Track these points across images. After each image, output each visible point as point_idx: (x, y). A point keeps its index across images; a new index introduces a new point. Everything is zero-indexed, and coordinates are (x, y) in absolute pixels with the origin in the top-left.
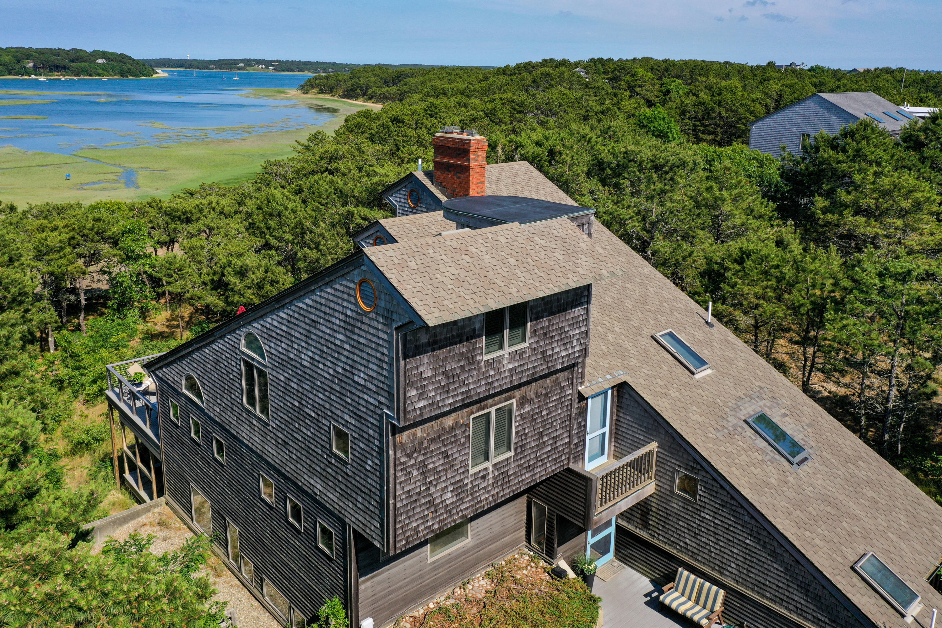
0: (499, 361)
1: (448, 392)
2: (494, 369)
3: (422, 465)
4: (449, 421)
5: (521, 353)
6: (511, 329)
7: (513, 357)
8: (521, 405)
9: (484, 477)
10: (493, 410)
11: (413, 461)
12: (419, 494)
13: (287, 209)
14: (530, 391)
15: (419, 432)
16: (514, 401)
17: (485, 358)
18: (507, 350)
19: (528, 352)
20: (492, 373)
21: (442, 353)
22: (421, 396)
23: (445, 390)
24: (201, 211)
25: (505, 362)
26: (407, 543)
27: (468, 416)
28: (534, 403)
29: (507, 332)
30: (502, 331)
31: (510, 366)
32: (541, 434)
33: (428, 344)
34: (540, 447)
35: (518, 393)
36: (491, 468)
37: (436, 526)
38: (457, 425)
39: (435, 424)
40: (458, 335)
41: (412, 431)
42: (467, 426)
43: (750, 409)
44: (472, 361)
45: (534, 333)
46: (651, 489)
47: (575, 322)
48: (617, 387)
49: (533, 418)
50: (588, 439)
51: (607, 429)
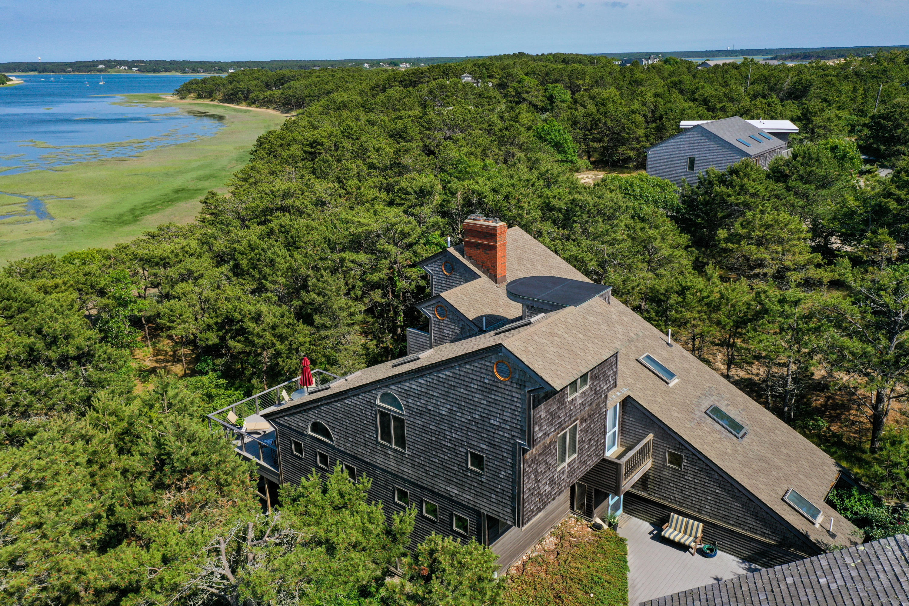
0: (576, 399)
3: (536, 471)
4: (548, 441)
5: (585, 392)
7: (581, 395)
8: (581, 423)
9: (563, 472)
10: (568, 429)
11: (531, 469)
12: (534, 488)
13: (278, 256)
14: (585, 414)
15: (534, 451)
17: (569, 399)
18: (579, 392)
21: (550, 401)
22: (540, 429)
24: (177, 255)
26: (528, 520)
29: (579, 381)
32: (591, 440)
33: (544, 397)
34: (590, 448)
35: (579, 416)
36: (566, 466)
37: (542, 507)
38: (551, 442)
39: (542, 444)
41: (531, 451)
42: (556, 442)
43: (706, 404)
44: (563, 402)
45: (591, 378)
46: (650, 465)
47: (611, 366)
48: (627, 399)
49: (587, 430)
50: (607, 437)
51: (617, 428)
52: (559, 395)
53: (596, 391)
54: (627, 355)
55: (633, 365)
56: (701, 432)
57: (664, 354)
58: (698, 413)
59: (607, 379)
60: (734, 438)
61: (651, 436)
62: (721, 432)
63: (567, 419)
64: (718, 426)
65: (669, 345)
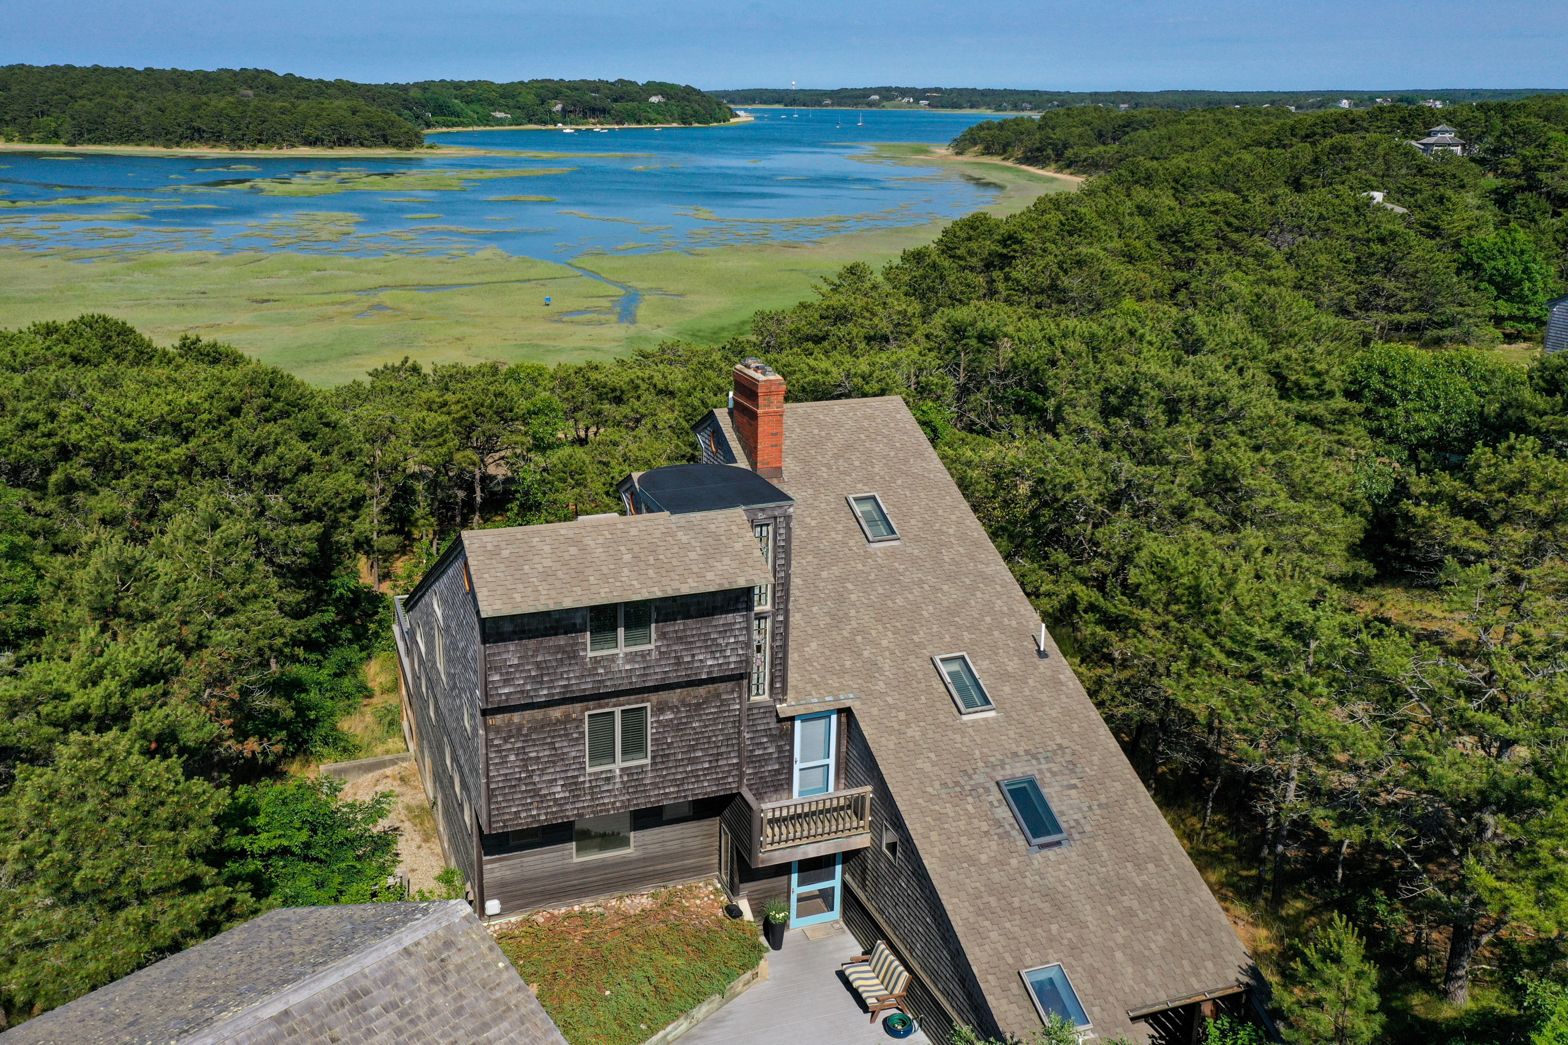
0: (613, 659)
1: (542, 682)
2: (604, 667)
3: (521, 752)
4: (556, 713)
5: (644, 655)
6: (627, 628)
7: (630, 657)
8: (660, 709)
9: (608, 779)
10: (618, 711)
11: (509, 746)
12: (520, 779)
14: (674, 697)
15: (516, 717)
16: (648, 705)
17: (590, 654)
18: (622, 650)
19: (655, 655)
20: (601, 671)
21: (532, 643)
22: (506, 682)
23: (538, 681)
25: (620, 662)
26: (505, 826)
27: (583, 712)
28: (679, 711)
29: (621, 631)
30: (615, 629)
31: (628, 667)
32: (693, 748)
33: (514, 632)
34: (691, 761)
35: (654, 697)
36: (618, 772)
37: (543, 817)
38: (567, 719)
39: (538, 714)
40: (552, 628)
41: (507, 716)
42: (582, 721)
43: (1019, 770)
44: (572, 655)
45: (662, 636)
46: (862, 841)
47: (727, 630)
48: (846, 713)
49: (678, 727)
50: (797, 767)
51: (832, 761)
52: (562, 640)
53: (678, 661)
54: (920, 645)
55: (917, 664)
56: (949, 809)
57: (1012, 665)
58: (979, 778)
59: (713, 648)
60: (1021, 842)
61: (867, 790)
62: (998, 823)
63: (587, 686)
64: (1003, 813)
65: (1042, 654)
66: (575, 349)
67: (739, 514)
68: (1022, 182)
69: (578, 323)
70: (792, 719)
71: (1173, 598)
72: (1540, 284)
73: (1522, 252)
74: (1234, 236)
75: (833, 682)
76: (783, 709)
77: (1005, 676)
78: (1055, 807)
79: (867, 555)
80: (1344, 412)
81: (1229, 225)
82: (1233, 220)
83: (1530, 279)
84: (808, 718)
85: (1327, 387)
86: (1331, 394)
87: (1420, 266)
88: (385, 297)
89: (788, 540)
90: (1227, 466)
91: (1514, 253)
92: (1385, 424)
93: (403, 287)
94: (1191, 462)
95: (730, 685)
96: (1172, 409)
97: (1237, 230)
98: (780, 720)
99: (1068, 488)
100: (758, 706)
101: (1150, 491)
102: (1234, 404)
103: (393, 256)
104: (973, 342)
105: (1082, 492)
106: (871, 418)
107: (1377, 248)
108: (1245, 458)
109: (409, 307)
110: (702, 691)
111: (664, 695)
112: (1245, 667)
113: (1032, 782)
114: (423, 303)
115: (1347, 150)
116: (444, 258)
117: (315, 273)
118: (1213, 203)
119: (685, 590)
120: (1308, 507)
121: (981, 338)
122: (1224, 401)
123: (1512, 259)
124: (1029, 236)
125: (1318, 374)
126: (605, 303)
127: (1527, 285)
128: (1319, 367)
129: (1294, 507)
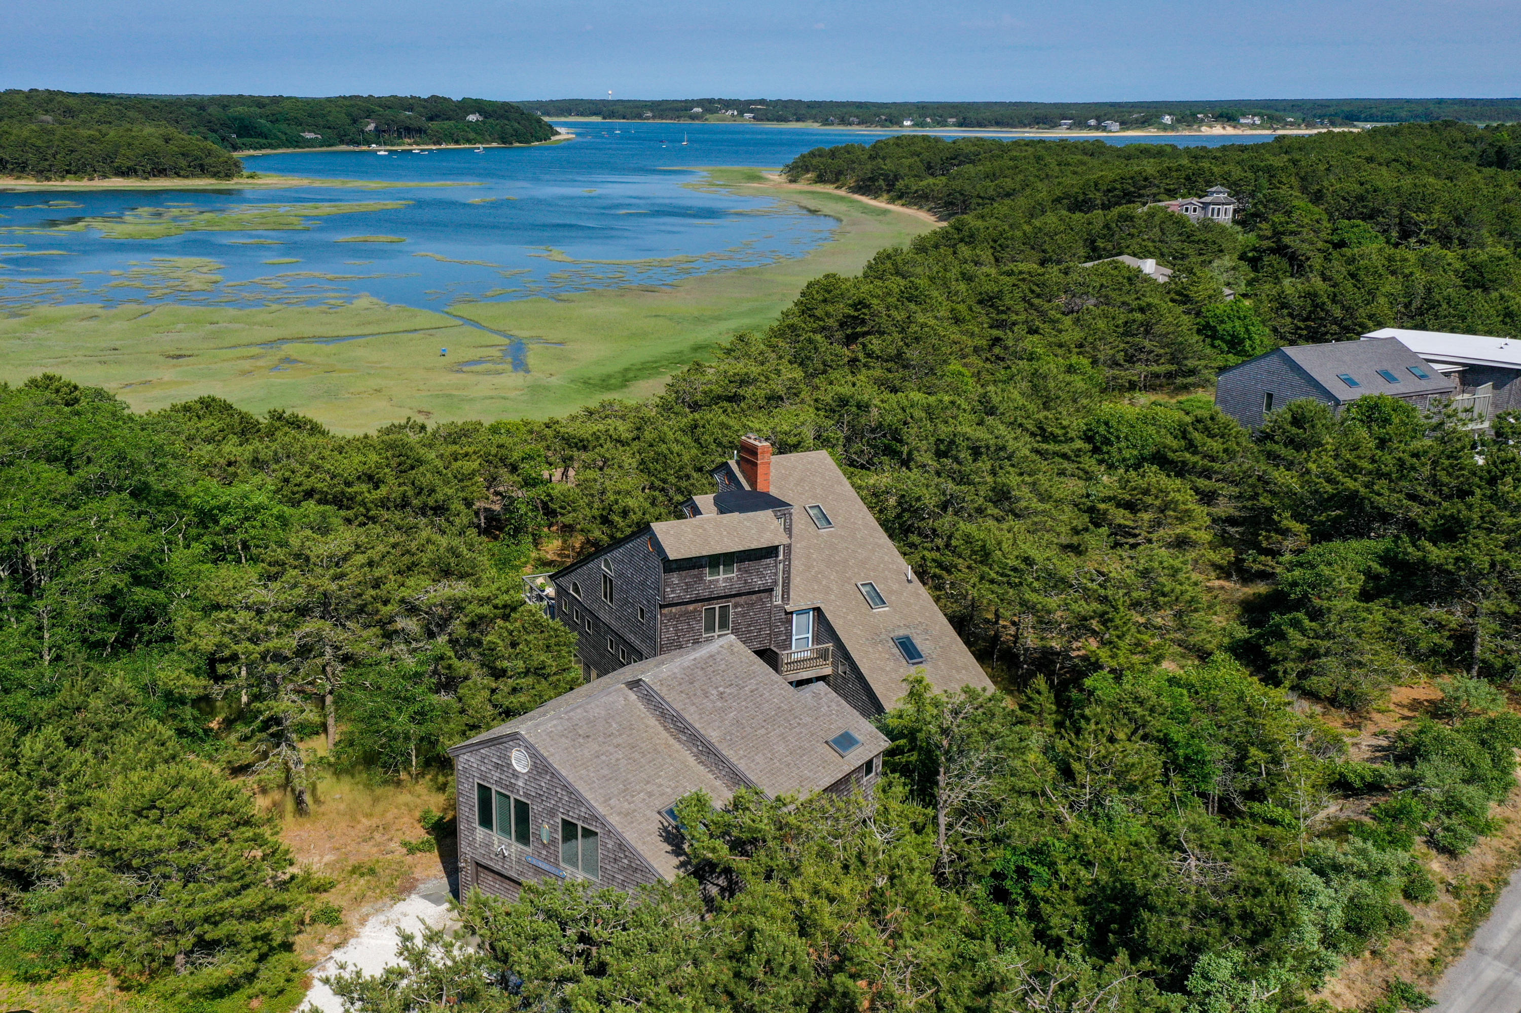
0: (717, 581)
1: (687, 592)
2: (714, 584)
3: (675, 626)
4: (691, 607)
5: (731, 579)
6: (724, 565)
7: (725, 580)
8: (735, 606)
10: (717, 607)
11: (670, 623)
12: (674, 640)
14: (741, 600)
15: (674, 610)
16: (731, 603)
18: (722, 576)
19: (735, 578)
20: (713, 586)
21: (684, 573)
22: (672, 592)
23: (685, 591)
25: (721, 582)
27: (703, 606)
28: (744, 607)
29: (722, 567)
30: (719, 566)
31: (724, 584)
32: (750, 625)
33: (677, 569)
34: (750, 632)
35: (733, 600)
36: (716, 636)
38: (695, 610)
39: (683, 608)
40: (692, 565)
41: (670, 608)
42: (701, 611)
43: (902, 632)
44: (700, 579)
45: (739, 570)
46: (828, 671)
47: (767, 567)
48: (818, 610)
49: (743, 615)
50: (794, 638)
51: (810, 635)
52: (696, 572)
53: (746, 582)
54: (850, 578)
55: (850, 587)
56: (870, 649)
57: (895, 587)
58: (883, 636)
59: (762, 576)
60: (904, 662)
61: (830, 645)
62: (893, 655)
63: (706, 594)
64: (896, 651)
65: (909, 581)
66: (486, 398)
67: (769, 512)
68: (856, 214)
69: (478, 373)
70: (792, 613)
71: (974, 552)
72: (1258, 342)
73: (1245, 317)
74: (1036, 301)
75: (810, 596)
76: (788, 608)
77: (892, 592)
78: (919, 648)
79: (818, 536)
80: (1079, 450)
81: (1032, 292)
82: (1035, 288)
83: (1250, 338)
84: (800, 612)
85: (1069, 435)
86: (1072, 440)
87: (1171, 329)
88: (289, 349)
89: (791, 525)
90: (1004, 485)
91: (1239, 318)
92: (1106, 457)
93: (301, 339)
94: (986, 483)
95: (766, 594)
96: (976, 452)
97: (1038, 296)
98: (787, 613)
99: (919, 499)
100: (776, 606)
101: (964, 501)
102: (1009, 450)
103: (275, 307)
104: (854, 409)
105: (927, 501)
106: (811, 463)
107: (1138, 316)
108: (1013, 480)
109: (317, 360)
110: (754, 597)
111: (737, 599)
112: (1005, 579)
113: (908, 638)
114: (328, 356)
115: (1131, 218)
116: (324, 308)
117: (209, 327)
118: (1021, 273)
119: (753, 547)
120: (1048, 506)
121: (859, 406)
122: (1003, 448)
123: (1237, 323)
124: (875, 301)
125: (1064, 428)
126: (495, 353)
127: (1248, 343)
128: (1065, 423)
129: (1041, 507)
